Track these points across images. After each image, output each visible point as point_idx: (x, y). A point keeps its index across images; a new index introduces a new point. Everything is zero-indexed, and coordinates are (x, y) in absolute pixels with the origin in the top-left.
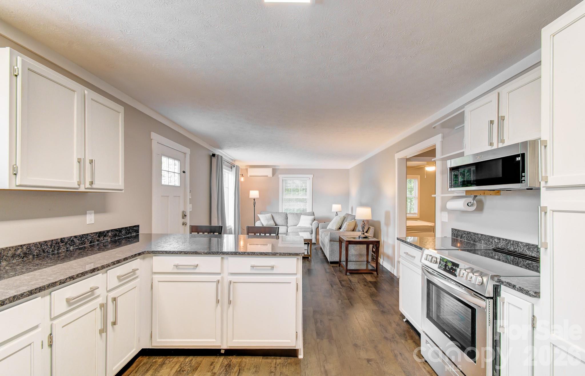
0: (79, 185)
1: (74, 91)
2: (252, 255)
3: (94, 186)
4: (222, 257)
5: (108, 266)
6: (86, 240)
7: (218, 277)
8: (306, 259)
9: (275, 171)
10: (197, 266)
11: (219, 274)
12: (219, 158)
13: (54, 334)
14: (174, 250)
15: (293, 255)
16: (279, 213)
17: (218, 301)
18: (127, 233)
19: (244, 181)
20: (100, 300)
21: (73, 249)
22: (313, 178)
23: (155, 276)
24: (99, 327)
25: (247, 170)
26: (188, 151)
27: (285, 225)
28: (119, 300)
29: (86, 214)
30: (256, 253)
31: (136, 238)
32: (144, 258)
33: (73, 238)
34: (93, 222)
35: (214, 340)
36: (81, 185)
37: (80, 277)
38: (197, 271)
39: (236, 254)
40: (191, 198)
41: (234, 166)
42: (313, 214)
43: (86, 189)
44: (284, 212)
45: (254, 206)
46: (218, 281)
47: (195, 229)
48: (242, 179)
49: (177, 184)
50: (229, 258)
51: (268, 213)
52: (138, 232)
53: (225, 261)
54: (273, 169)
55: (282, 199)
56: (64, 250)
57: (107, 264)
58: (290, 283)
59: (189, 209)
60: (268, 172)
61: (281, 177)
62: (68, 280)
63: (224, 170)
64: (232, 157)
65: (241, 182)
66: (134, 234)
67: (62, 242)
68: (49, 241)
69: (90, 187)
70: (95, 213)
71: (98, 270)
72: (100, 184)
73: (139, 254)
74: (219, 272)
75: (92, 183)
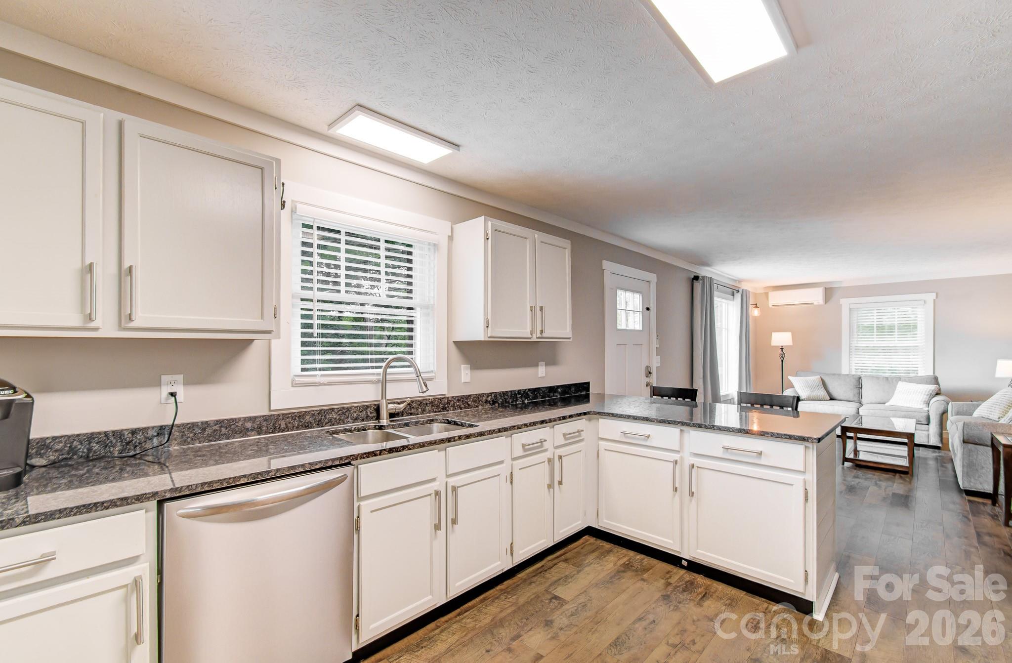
0: (531, 334)
1: (526, 238)
2: (724, 430)
3: (544, 335)
4: (682, 429)
5: (555, 420)
6: (538, 395)
7: (676, 456)
8: (898, 475)
9: (829, 292)
10: (648, 436)
11: (677, 452)
12: (706, 280)
13: (513, 473)
14: (622, 413)
15: (796, 439)
16: (840, 375)
17: (676, 490)
18: (577, 391)
19: (759, 315)
20: (548, 455)
21: (528, 403)
22: (934, 300)
23: (602, 443)
24: (547, 482)
25: (767, 294)
26: (653, 277)
27: (856, 399)
28: (564, 459)
29: (537, 365)
30: (731, 429)
31: (586, 398)
32: (590, 420)
33: (527, 390)
34: (544, 375)
35: (671, 541)
36: (533, 335)
37: (532, 426)
38: (648, 443)
39: (701, 427)
40: (658, 346)
41: (738, 291)
42: (936, 380)
43: (537, 338)
44: (854, 373)
45: (782, 361)
46: (676, 462)
47: (657, 392)
48: (755, 313)
49: (638, 326)
50: (691, 431)
51: (813, 373)
52: (589, 391)
53: (686, 436)
54: (825, 288)
55: (850, 346)
56: (520, 402)
57: (554, 419)
58: (792, 485)
59: (656, 362)
60: (816, 296)
61: (845, 303)
62: (523, 426)
63: (715, 299)
64: (733, 276)
65: (755, 318)
66: (584, 393)
67: (520, 394)
68: (509, 391)
69: (540, 336)
70: (546, 365)
71: (546, 423)
72: (551, 332)
73: (585, 414)
74: (677, 449)
75: (542, 332)
